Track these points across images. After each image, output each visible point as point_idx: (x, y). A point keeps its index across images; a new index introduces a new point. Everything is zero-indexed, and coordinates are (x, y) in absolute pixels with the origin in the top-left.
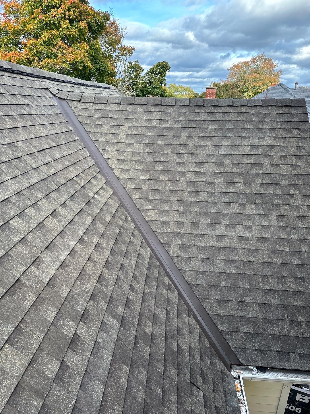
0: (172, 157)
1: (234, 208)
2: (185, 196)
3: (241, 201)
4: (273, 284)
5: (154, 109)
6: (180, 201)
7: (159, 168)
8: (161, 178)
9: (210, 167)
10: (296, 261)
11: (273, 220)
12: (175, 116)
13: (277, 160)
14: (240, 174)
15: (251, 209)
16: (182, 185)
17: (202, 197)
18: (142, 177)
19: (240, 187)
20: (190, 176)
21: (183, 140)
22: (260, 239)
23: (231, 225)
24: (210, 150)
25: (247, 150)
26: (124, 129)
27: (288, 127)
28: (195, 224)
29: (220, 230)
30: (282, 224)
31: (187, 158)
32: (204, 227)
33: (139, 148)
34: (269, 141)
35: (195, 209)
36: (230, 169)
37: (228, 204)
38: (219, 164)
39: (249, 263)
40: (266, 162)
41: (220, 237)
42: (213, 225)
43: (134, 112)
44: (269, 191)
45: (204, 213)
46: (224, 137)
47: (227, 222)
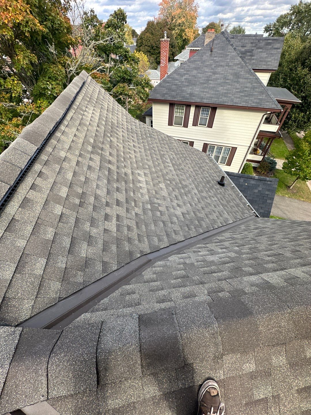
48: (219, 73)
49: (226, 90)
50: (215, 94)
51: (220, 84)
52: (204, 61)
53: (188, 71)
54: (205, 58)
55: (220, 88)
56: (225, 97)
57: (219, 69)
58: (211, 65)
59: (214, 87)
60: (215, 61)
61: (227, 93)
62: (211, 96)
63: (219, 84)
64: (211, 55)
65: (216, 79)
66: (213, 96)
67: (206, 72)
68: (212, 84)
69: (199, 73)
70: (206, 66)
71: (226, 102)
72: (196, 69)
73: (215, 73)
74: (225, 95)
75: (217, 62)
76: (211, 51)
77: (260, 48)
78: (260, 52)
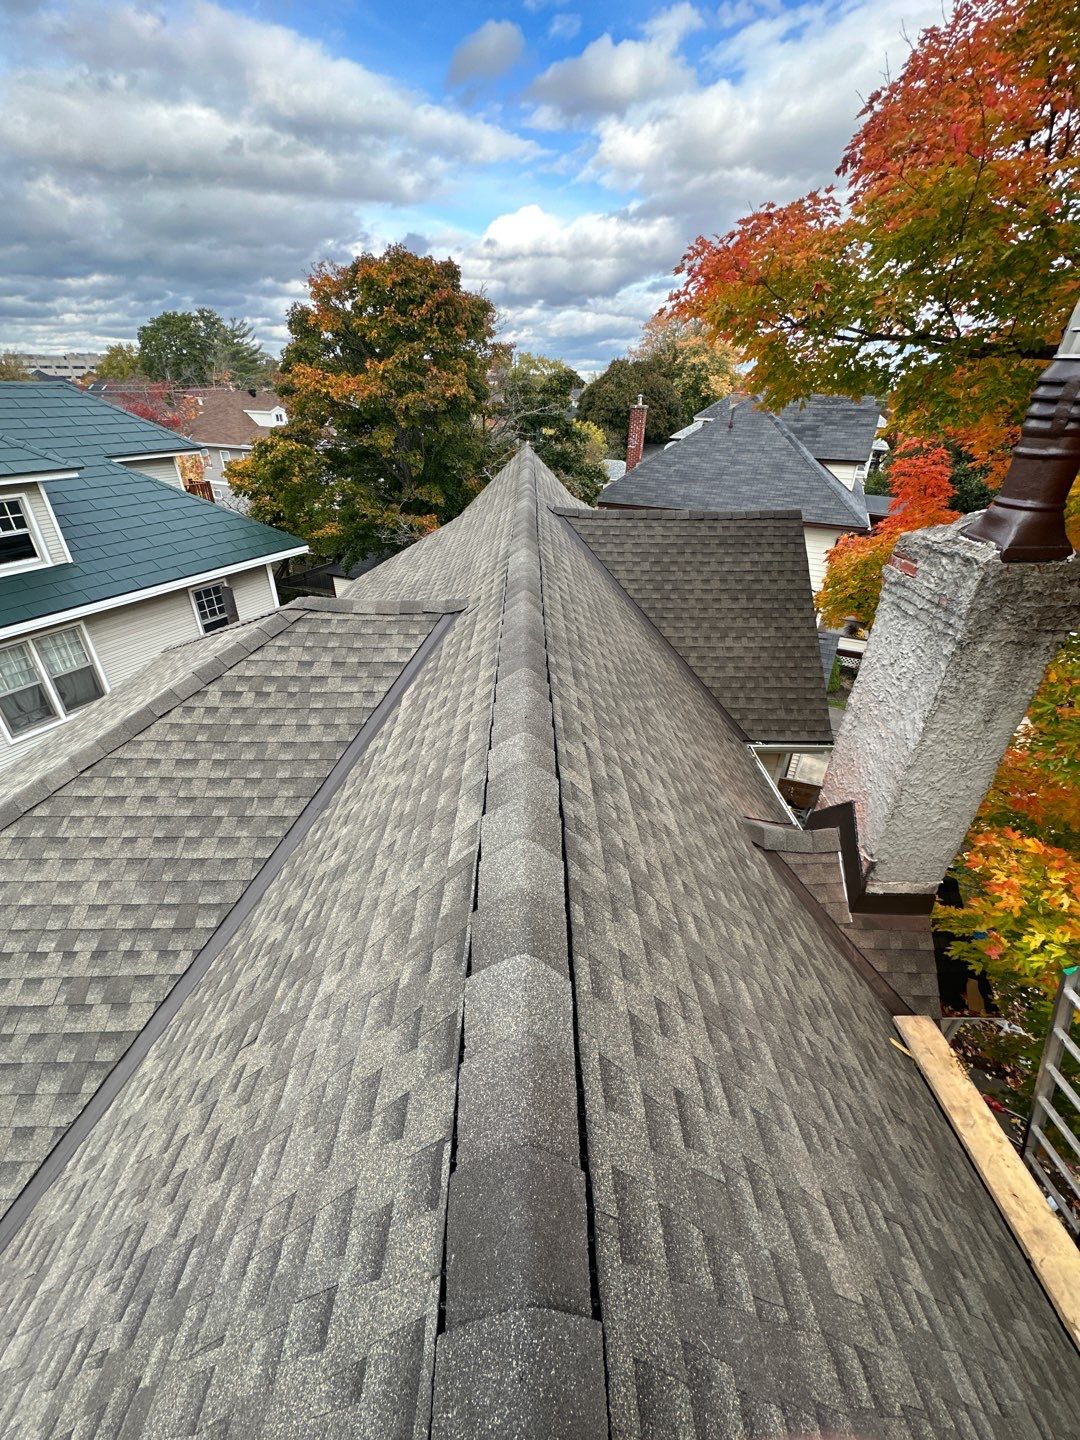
0: (680, 575)
1: (740, 623)
2: (696, 613)
3: (745, 616)
4: (773, 683)
5: (655, 524)
6: (692, 618)
7: (669, 587)
8: (672, 597)
9: (716, 584)
10: (791, 665)
11: (772, 632)
12: (676, 531)
13: (775, 575)
14: (743, 590)
15: (754, 623)
16: (692, 603)
17: (711, 613)
18: (654, 596)
19: (743, 603)
20: (698, 594)
21: (688, 557)
22: (762, 648)
23: (737, 638)
24: (714, 567)
25: (748, 567)
26: (628, 547)
27: (785, 542)
28: (708, 638)
29: (729, 642)
30: (780, 635)
31: (694, 575)
32: (714, 640)
33: (646, 566)
34: (768, 557)
35: (705, 625)
36: (734, 585)
37: (734, 619)
38: (723, 581)
39: (754, 668)
40: (765, 577)
41: (729, 649)
42: (722, 638)
43: (635, 527)
44: (768, 606)
45: (714, 628)
46: (727, 553)
47: (734, 635)
48: (744, 463)
50: (735, 498)
51: (746, 482)
52: (717, 443)
54: (716, 437)
55: (744, 489)
56: (753, 502)
57: (744, 457)
58: (728, 449)
59: (732, 487)
60: (737, 444)
61: (759, 497)
63: (743, 482)
64: (729, 433)
65: (737, 473)
67: (718, 460)
68: (728, 480)
70: (718, 452)
73: (734, 463)
74: (754, 499)
75: (741, 444)
76: (731, 427)
77: (833, 424)
78: (832, 430)
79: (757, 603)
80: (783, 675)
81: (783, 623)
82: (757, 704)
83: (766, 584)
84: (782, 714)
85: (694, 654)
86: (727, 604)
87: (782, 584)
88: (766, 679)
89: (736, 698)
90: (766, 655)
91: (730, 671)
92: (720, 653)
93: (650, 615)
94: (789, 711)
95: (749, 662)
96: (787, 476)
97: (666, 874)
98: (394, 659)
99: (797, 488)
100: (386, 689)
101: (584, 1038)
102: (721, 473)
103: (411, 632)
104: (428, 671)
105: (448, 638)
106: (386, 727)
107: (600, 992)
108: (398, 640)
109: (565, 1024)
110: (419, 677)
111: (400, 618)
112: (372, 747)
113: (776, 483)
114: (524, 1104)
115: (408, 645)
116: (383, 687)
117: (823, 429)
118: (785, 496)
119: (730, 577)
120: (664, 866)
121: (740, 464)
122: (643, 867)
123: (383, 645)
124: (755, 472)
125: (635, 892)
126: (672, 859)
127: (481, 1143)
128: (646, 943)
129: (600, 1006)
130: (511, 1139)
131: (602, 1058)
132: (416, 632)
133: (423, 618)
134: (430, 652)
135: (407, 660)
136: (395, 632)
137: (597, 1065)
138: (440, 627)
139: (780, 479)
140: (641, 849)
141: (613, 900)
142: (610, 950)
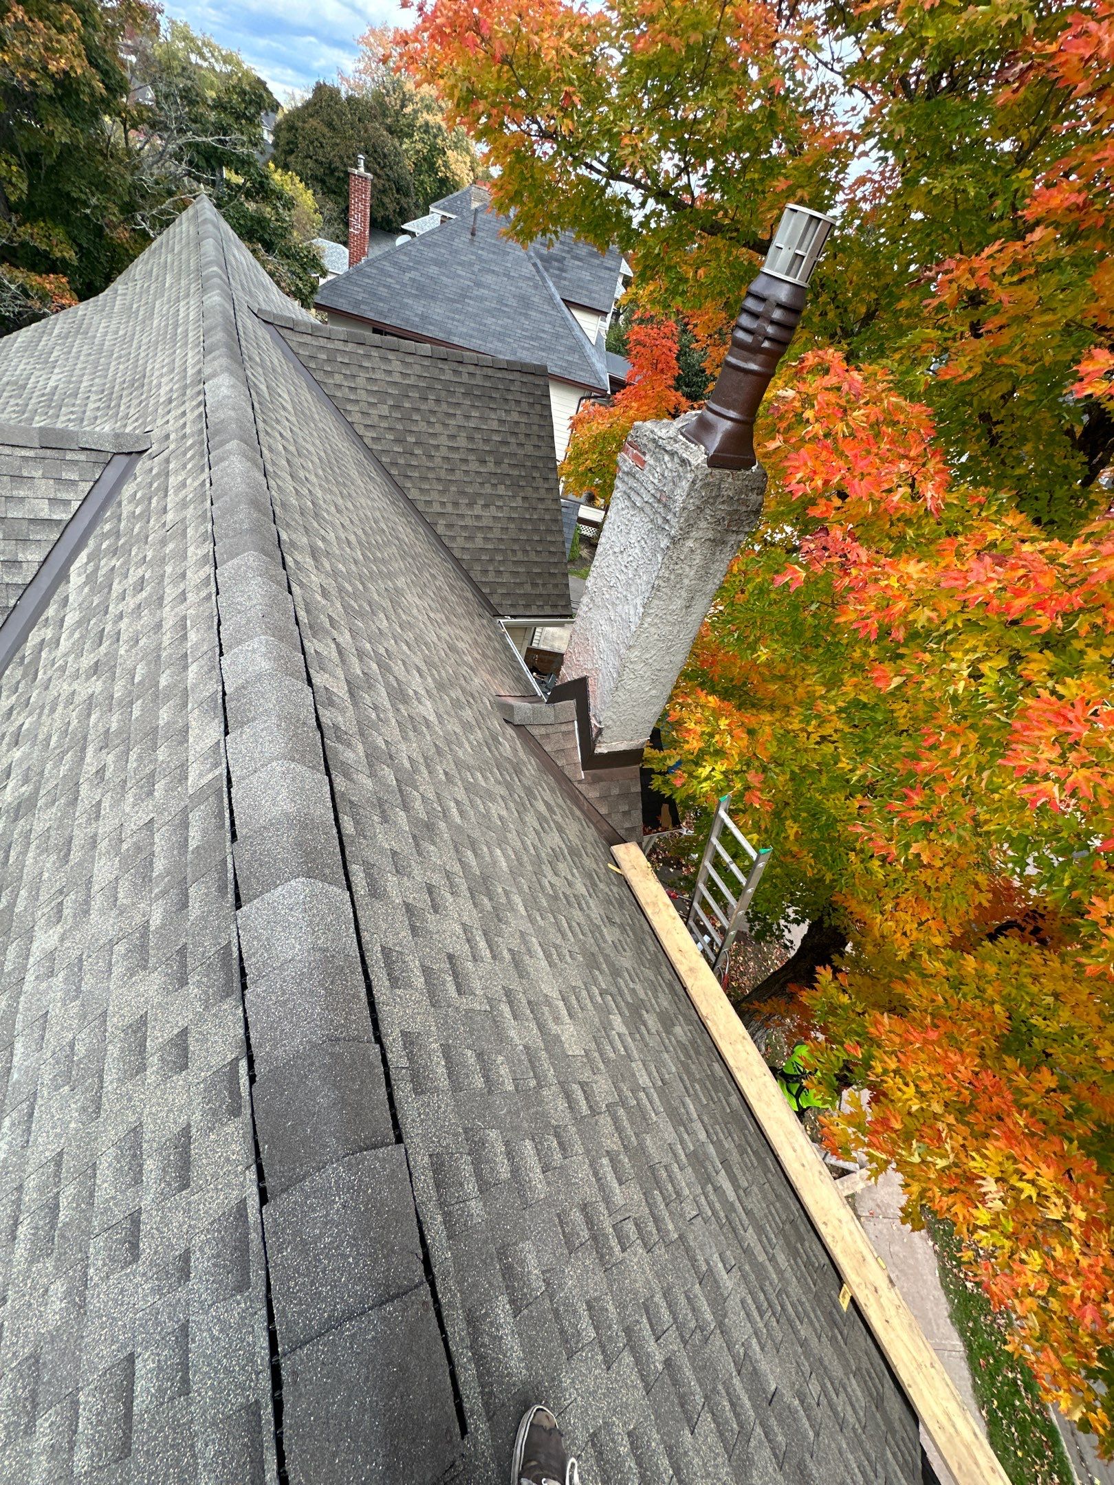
0: (422, 426)
1: (488, 489)
2: (443, 474)
3: (493, 481)
4: (520, 556)
5: (391, 356)
6: (439, 479)
7: (411, 439)
8: (416, 452)
9: (462, 442)
10: (536, 538)
11: (518, 502)
12: (417, 369)
13: (522, 438)
14: (491, 452)
15: (501, 490)
16: (438, 460)
17: (458, 475)
18: (396, 449)
19: (491, 467)
20: (444, 452)
21: (431, 404)
22: (510, 518)
23: (486, 506)
24: (460, 421)
25: (495, 425)
26: (361, 382)
28: (456, 504)
29: (478, 510)
30: (526, 505)
31: (438, 428)
32: (463, 507)
33: (385, 410)
35: (453, 489)
36: (481, 446)
37: (482, 484)
38: (471, 439)
39: (502, 539)
40: (512, 440)
41: (478, 517)
42: (471, 505)
43: (368, 356)
44: (516, 473)
45: (463, 493)
46: (473, 406)
47: (483, 502)
48: (488, 287)
49: (501, 326)
50: (479, 331)
51: (491, 312)
52: (456, 251)
53: (419, 263)
54: (457, 243)
55: (490, 320)
56: (499, 341)
57: (489, 279)
58: (471, 264)
59: (477, 315)
60: (479, 258)
61: (505, 335)
62: (471, 332)
63: (488, 311)
64: (472, 242)
65: (482, 299)
66: (475, 333)
67: (459, 276)
68: (472, 306)
69: (444, 274)
70: (459, 264)
71: (500, 352)
72: (437, 263)
73: (479, 285)
74: (500, 337)
75: (485, 261)
76: (473, 234)
77: (580, 260)
78: (579, 267)
79: (504, 469)
80: (528, 548)
81: (529, 492)
82: (505, 578)
83: (513, 448)
84: (528, 588)
85: (442, 522)
86: (474, 466)
87: (529, 449)
88: (514, 551)
89: (486, 572)
90: (512, 526)
91: (479, 542)
92: (469, 522)
93: (392, 472)
94: (534, 585)
95: (496, 533)
96: (533, 313)
97: (428, 766)
98: (45, 514)
99: (543, 331)
100: (39, 557)
101: (365, 936)
102: (463, 296)
103: (65, 476)
104: (105, 536)
105: (128, 490)
106: (51, 612)
107: (375, 892)
108: (45, 487)
109: (347, 929)
110: (92, 543)
111: (42, 453)
112: (34, 638)
113: (523, 320)
114: (318, 1010)
115: (65, 496)
116: (33, 556)
117: (570, 263)
118: (532, 339)
119: (478, 436)
120: (426, 758)
121: (484, 287)
122: (407, 765)
123: (22, 494)
124: (500, 301)
125: (400, 791)
126: (433, 750)
127: (280, 1052)
128: (414, 837)
129: (378, 904)
130: (309, 1042)
131: (383, 948)
132: (74, 476)
133: (82, 457)
134: (103, 508)
135: (66, 517)
136: (39, 473)
137: (379, 955)
138: (112, 474)
139: (527, 316)
140: (403, 746)
141: (381, 803)
142: (382, 851)
